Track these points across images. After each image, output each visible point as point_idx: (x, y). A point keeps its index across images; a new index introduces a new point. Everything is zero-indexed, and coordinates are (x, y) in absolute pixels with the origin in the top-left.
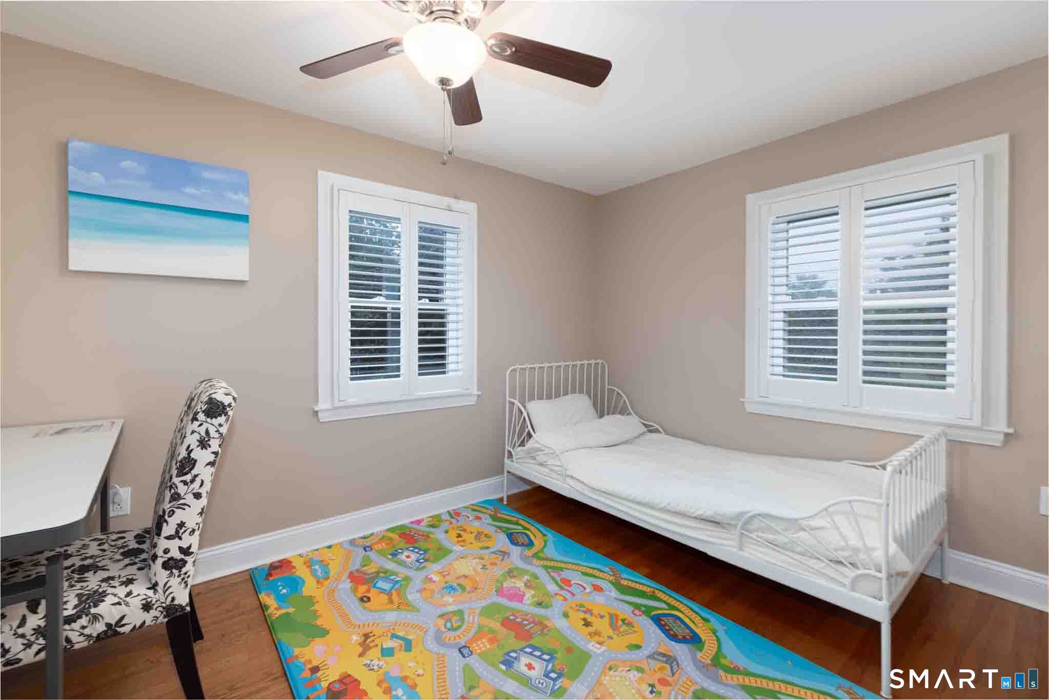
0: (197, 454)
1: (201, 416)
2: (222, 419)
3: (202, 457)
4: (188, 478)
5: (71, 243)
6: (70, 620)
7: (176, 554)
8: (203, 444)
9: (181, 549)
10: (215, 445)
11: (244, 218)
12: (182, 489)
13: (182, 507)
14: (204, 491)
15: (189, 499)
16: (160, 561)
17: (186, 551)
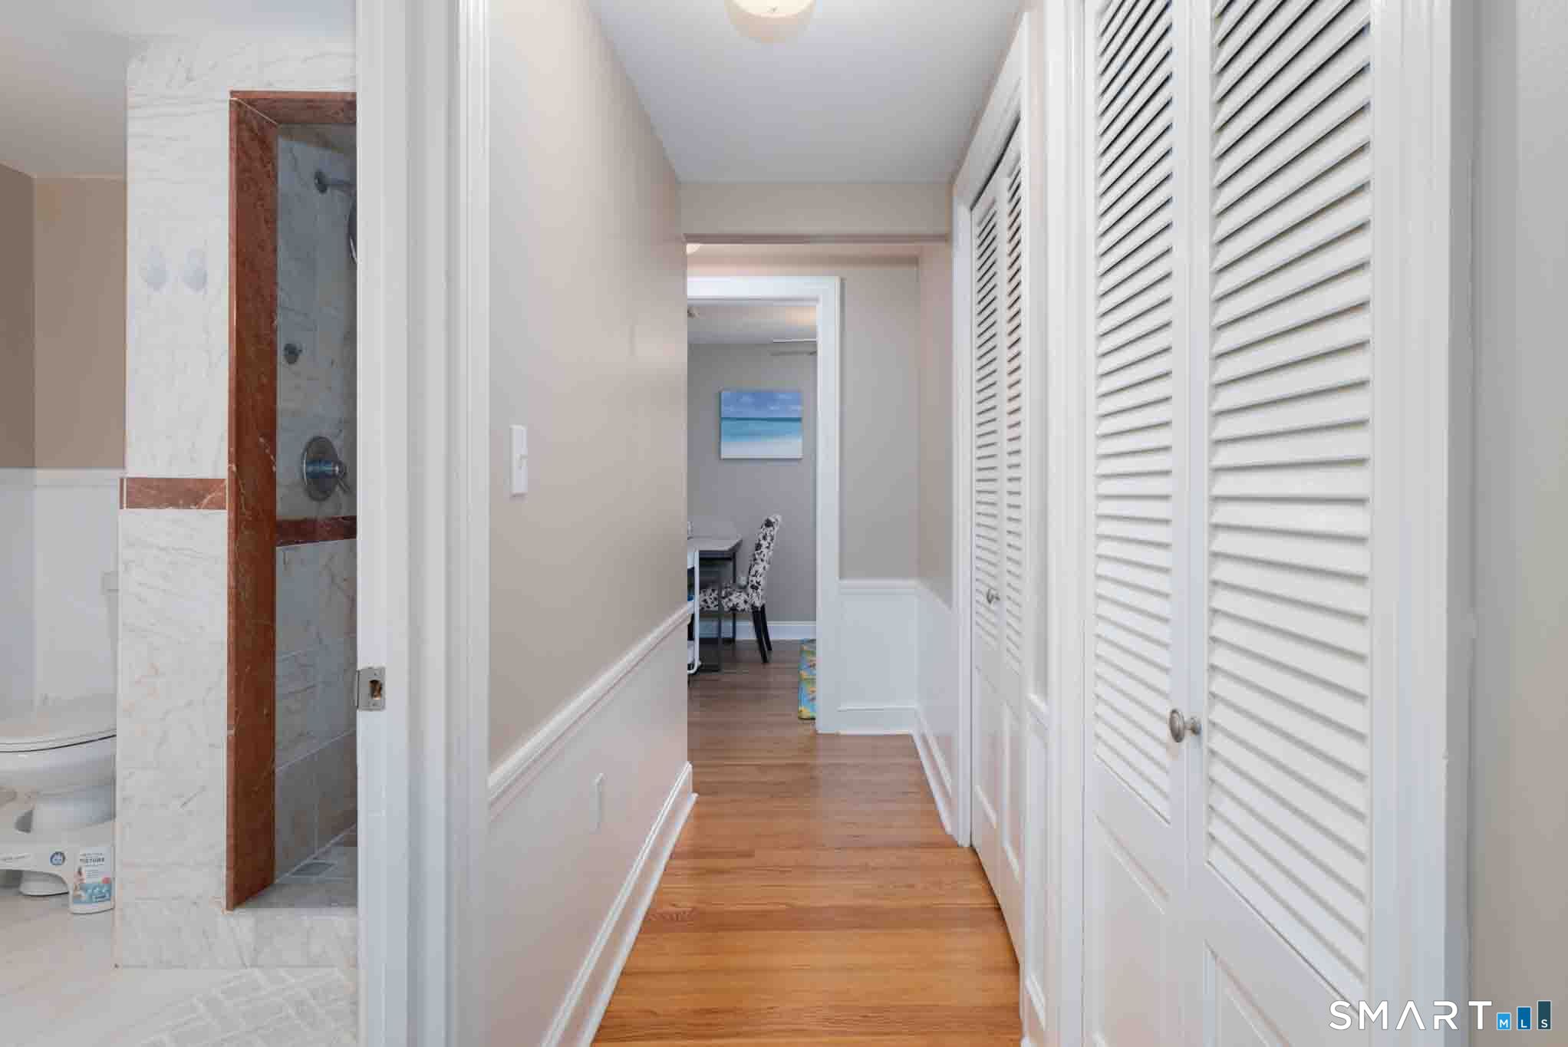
0: (762, 542)
1: (764, 527)
2: (771, 528)
3: (764, 544)
4: (759, 552)
5: (722, 443)
6: (724, 598)
7: (755, 583)
8: (765, 538)
9: (757, 582)
10: (769, 539)
11: (799, 420)
12: (757, 556)
13: (757, 564)
14: (765, 558)
15: (759, 561)
16: (750, 585)
17: (758, 583)
